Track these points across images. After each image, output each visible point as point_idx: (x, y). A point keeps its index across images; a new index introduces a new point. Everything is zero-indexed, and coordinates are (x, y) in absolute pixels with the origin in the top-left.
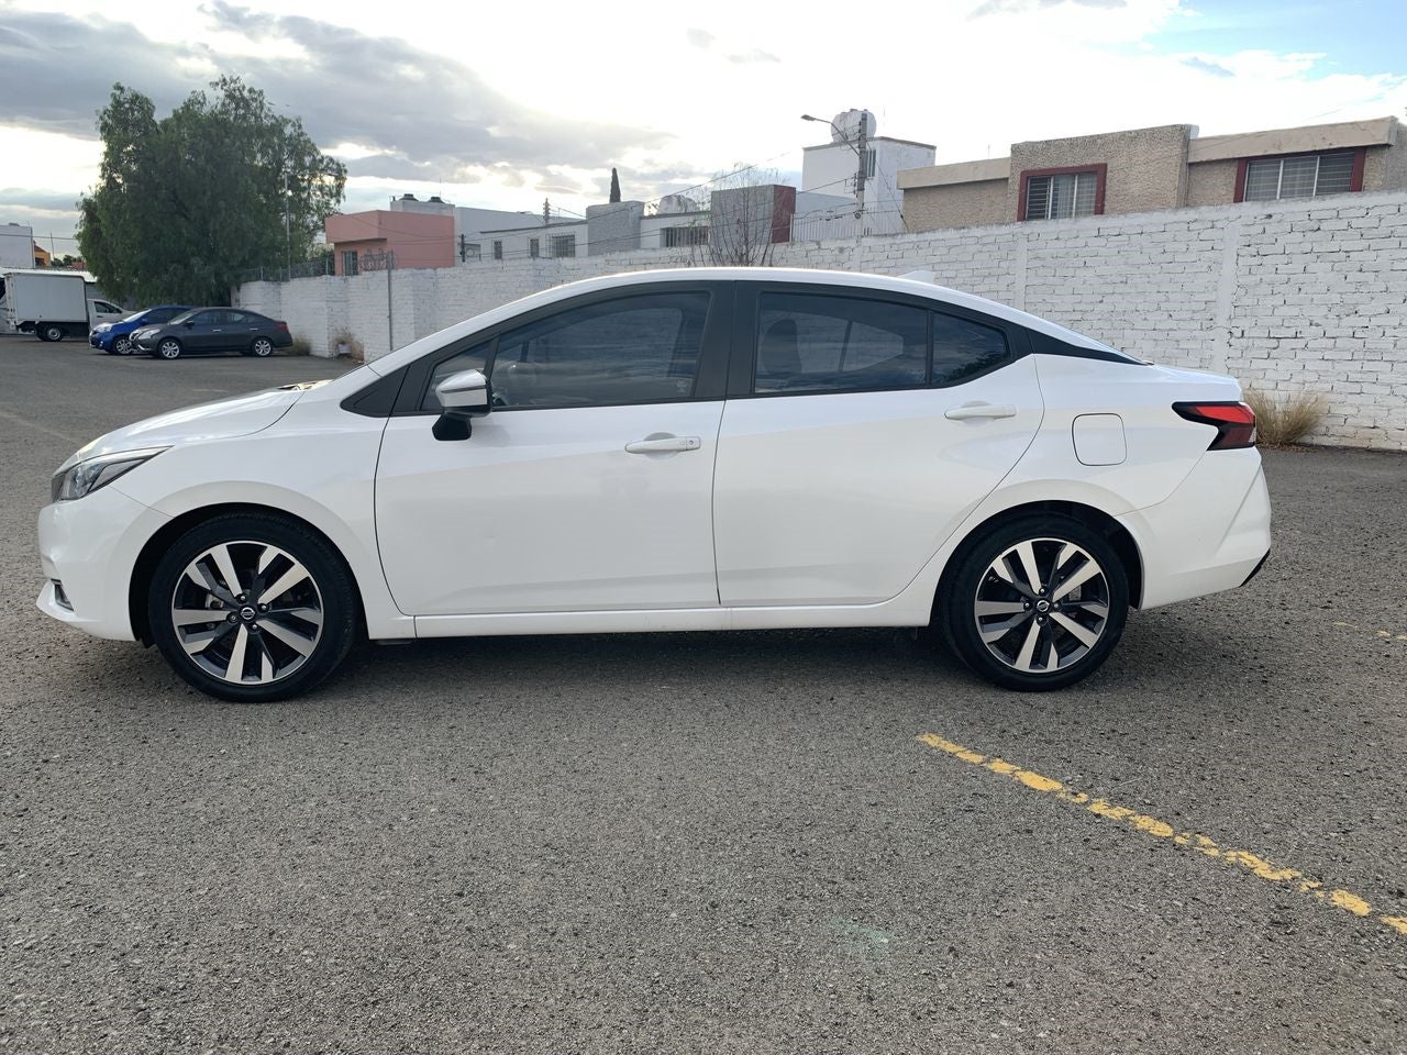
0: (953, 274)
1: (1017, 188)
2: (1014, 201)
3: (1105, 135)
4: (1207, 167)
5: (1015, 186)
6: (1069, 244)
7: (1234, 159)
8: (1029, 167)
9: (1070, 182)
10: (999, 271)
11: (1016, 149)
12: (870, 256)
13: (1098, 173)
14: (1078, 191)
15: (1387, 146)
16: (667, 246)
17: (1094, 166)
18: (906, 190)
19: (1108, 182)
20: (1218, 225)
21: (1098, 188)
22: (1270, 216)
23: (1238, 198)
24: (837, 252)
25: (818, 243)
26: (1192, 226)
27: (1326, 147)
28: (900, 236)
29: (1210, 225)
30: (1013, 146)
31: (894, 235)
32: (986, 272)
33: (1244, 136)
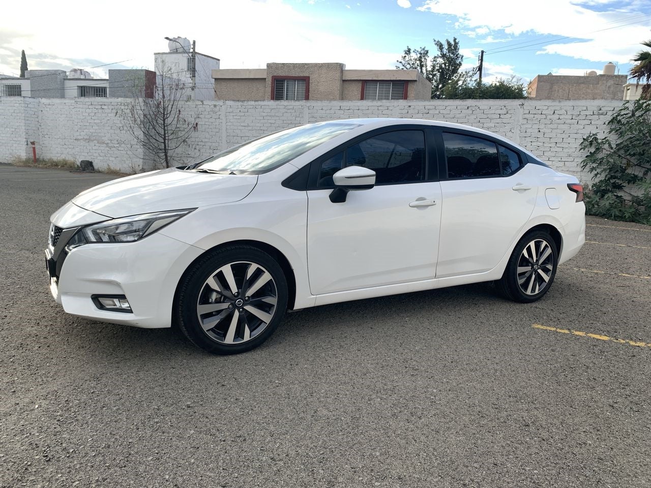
0: (273, 122)
1: (270, 83)
2: (269, 89)
3: (309, 64)
4: (350, 82)
5: (269, 82)
6: (328, 112)
7: (360, 80)
8: (275, 74)
9: (294, 83)
10: (296, 122)
11: (269, 65)
12: (231, 110)
13: (306, 80)
14: (297, 88)
15: (416, 81)
16: (82, 96)
17: (305, 77)
18: (215, 79)
19: (310, 84)
20: (390, 108)
21: (306, 87)
22: (410, 106)
23: (362, 98)
24: (212, 107)
25: (202, 101)
26: (380, 108)
27: (395, 79)
28: (246, 102)
29: (387, 108)
30: (268, 64)
31: (243, 101)
32: (289, 122)
33: (364, 71)
